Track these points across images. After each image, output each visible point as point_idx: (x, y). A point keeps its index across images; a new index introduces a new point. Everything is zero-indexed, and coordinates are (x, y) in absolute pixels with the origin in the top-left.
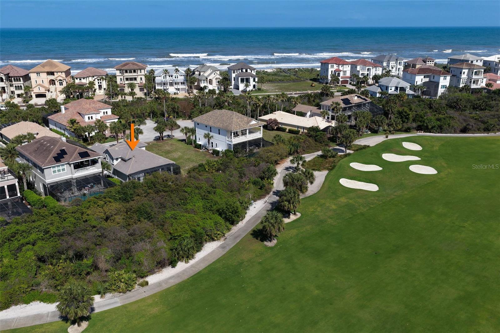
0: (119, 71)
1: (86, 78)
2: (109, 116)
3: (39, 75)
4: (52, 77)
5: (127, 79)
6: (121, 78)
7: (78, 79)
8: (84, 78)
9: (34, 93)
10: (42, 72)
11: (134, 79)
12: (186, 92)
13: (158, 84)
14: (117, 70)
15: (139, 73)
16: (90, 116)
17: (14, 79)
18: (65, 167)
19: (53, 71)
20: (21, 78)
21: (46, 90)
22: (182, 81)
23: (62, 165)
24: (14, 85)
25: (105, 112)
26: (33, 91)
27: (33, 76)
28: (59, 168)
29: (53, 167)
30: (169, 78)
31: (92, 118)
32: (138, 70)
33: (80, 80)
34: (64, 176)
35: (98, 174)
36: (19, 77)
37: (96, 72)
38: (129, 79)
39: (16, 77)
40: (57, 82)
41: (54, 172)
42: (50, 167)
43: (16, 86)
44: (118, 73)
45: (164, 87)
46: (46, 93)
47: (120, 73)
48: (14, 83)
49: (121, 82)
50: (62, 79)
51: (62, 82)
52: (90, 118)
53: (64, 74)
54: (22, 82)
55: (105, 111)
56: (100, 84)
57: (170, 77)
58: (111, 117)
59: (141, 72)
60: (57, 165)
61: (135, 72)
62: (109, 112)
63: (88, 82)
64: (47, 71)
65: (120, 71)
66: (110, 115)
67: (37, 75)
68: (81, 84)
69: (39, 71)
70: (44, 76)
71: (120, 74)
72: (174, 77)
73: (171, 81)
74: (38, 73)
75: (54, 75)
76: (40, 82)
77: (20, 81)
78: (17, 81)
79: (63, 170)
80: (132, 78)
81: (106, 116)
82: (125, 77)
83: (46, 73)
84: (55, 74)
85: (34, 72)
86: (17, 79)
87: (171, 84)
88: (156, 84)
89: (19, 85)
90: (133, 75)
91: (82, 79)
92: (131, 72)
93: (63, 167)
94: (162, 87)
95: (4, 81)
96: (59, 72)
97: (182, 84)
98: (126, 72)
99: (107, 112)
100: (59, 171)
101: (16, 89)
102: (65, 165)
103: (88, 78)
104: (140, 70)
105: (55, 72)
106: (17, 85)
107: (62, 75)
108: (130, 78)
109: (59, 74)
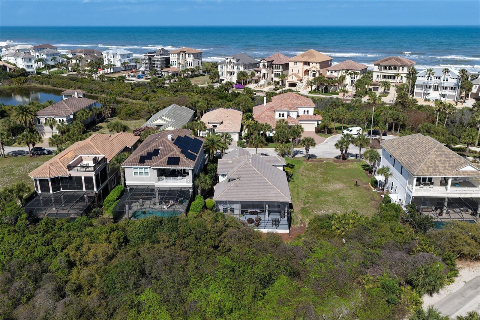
0: (377, 67)
1: (339, 70)
2: (309, 116)
3: (297, 65)
4: (307, 67)
5: (384, 77)
6: (378, 75)
7: (330, 72)
8: (335, 71)
9: (288, 82)
10: (299, 62)
11: (392, 77)
12: (454, 101)
13: (419, 86)
14: (375, 65)
15: (400, 71)
16: (281, 113)
17: (275, 66)
18: (148, 170)
19: (309, 61)
20: (281, 66)
21: (298, 80)
22: (452, 86)
23: (145, 168)
24: (274, 72)
25: (306, 111)
26: (287, 79)
27: (291, 65)
28: (141, 171)
29: (135, 168)
30: (435, 79)
31: (283, 116)
32: (399, 66)
33: (332, 72)
34: (146, 181)
35: (186, 189)
36: (279, 64)
37: (352, 66)
38: (387, 77)
39: (277, 64)
40: (311, 72)
41: (136, 173)
42: (132, 168)
43: (275, 74)
44: (376, 68)
45: (425, 90)
46: (298, 82)
47: (378, 69)
48: (274, 70)
49: (377, 80)
50: (315, 70)
51: (315, 73)
52: (281, 116)
53: (318, 64)
54: (281, 70)
55: (306, 109)
56: (353, 79)
57: (437, 78)
58: (311, 118)
59: (403, 70)
60: (139, 166)
61: (395, 68)
62: (311, 111)
63: (339, 76)
64: (303, 61)
65: (379, 66)
66: (311, 116)
67: (295, 65)
68: (331, 77)
69: (297, 60)
70: (300, 65)
71: (378, 71)
72: (442, 79)
73: (437, 85)
74: (296, 62)
75: (309, 65)
76: (295, 71)
77: (280, 68)
78: (277, 68)
79: (146, 173)
80: (391, 76)
81: (306, 115)
82: (382, 74)
83: (302, 63)
84: (311, 64)
85: (293, 61)
86: (278, 67)
87: (436, 88)
88: (416, 86)
89: (278, 73)
90: (393, 72)
91: (333, 72)
92: (390, 69)
93: (146, 171)
94: (422, 90)
95: (266, 67)
96: (315, 63)
97: (452, 89)
98: (386, 68)
99: (308, 112)
100: (141, 173)
101: (275, 76)
102: (149, 169)
103: (340, 71)
104: (403, 67)
105: (311, 62)
106: (276, 72)
107: (316, 66)
108: (389, 76)
109: (315, 64)
